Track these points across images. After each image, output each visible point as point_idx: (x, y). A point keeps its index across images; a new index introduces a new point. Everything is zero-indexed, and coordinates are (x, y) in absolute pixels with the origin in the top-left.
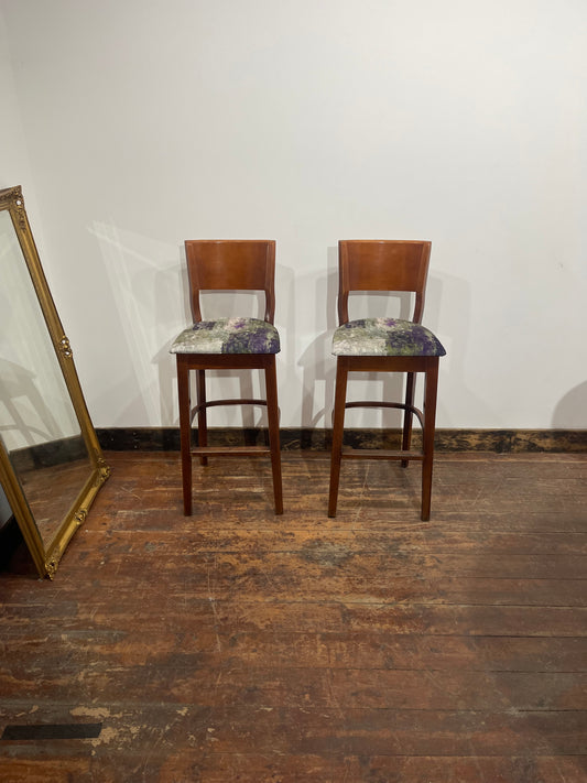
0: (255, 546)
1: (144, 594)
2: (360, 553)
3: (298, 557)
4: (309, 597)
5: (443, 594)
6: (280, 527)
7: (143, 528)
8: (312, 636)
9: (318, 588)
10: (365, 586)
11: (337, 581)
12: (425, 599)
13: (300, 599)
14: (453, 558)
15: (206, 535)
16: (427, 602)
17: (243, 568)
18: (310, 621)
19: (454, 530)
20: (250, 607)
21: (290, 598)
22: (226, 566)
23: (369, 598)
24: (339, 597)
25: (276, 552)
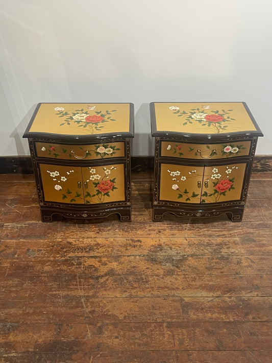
0: (112, 251)
1: (29, 292)
2: (192, 256)
3: (145, 260)
4: (155, 293)
5: (257, 288)
6: (131, 235)
7: (24, 237)
8: (160, 325)
9: (162, 285)
10: (198, 283)
11: (176, 279)
12: (244, 292)
13: (149, 295)
14: (263, 259)
15: (74, 243)
16: (245, 295)
17: (103, 270)
18: (158, 312)
19: (262, 236)
20: (111, 302)
21: (141, 294)
22: (91, 268)
23: (201, 292)
24: (179, 292)
25: (128, 256)
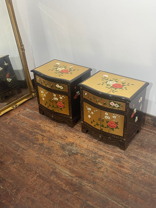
0: (52, 136)
2: (82, 154)
3: (60, 146)
4: (48, 161)
5: (94, 183)
6: (66, 133)
8: (36, 173)
9: (55, 159)
10: (70, 166)
11: (63, 160)
13: (45, 160)
15: (42, 126)
16: (85, 183)
17: (41, 142)
18: (41, 168)
20: (29, 155)
21: (43, 158)
22: (36, 139)
23: (67, 171)
24: (58, 165)
25: (55, 141)
